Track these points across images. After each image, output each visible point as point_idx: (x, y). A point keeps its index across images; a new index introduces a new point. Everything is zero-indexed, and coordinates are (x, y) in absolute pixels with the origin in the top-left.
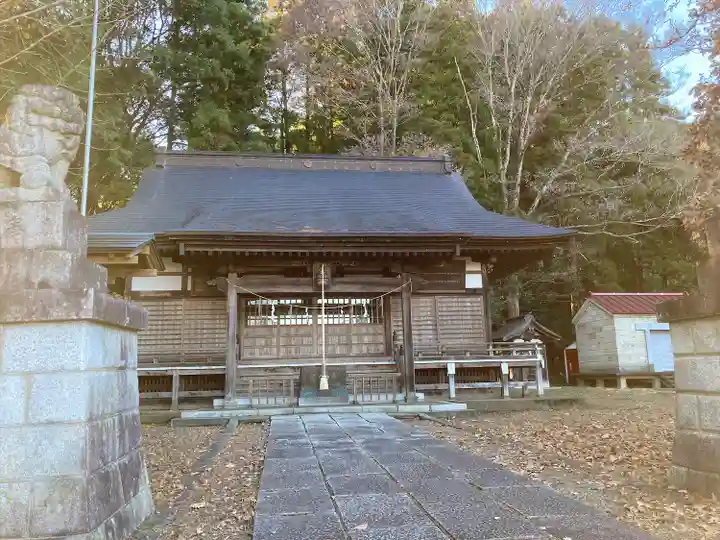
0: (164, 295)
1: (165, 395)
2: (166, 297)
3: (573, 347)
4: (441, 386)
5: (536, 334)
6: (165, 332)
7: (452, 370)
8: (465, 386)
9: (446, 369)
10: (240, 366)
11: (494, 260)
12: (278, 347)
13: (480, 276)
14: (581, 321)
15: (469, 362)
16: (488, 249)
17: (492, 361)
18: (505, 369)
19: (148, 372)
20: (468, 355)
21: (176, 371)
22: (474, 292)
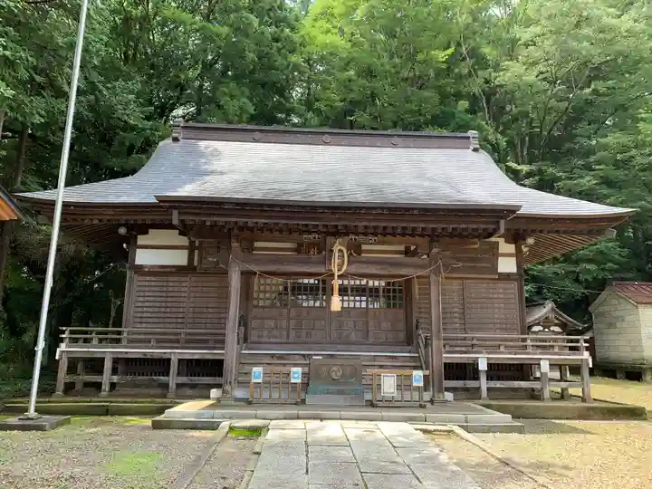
0: (169, 270)
2: (171, 272)
4: (471, 384)
5: (556, 321)
6: (168, 310)
7: (483, 366)
8: (499, 385)
9: (476, 365)
10: (243, 352)
12: (288, 330)
13: (514, 259)
17: (530, 357)
19: (145, 354)
20: (502, 349)
21: (176, 354)
22: (507, 277)
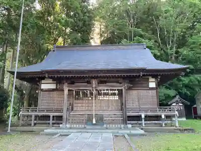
0: (50, 90)
1: (48, 122)
3: (195, 106)
4: (140, 122)
5: (180, 102)
6: (51, 101)
7: (143, 116)
8: (148, 122)
9: (141, 116)
10: (71, 113)
11: (159, 77)
12: (85, 107)
13: (154, 83)
14: (198, 97)
15: (149, 114)
16: (158, 74)
17: (158, 113)
18: (163, 117)
19: (43, 114)
20: (149, 111)
21: (51, 114)
22: (152, 89)
